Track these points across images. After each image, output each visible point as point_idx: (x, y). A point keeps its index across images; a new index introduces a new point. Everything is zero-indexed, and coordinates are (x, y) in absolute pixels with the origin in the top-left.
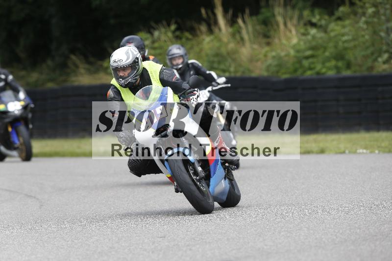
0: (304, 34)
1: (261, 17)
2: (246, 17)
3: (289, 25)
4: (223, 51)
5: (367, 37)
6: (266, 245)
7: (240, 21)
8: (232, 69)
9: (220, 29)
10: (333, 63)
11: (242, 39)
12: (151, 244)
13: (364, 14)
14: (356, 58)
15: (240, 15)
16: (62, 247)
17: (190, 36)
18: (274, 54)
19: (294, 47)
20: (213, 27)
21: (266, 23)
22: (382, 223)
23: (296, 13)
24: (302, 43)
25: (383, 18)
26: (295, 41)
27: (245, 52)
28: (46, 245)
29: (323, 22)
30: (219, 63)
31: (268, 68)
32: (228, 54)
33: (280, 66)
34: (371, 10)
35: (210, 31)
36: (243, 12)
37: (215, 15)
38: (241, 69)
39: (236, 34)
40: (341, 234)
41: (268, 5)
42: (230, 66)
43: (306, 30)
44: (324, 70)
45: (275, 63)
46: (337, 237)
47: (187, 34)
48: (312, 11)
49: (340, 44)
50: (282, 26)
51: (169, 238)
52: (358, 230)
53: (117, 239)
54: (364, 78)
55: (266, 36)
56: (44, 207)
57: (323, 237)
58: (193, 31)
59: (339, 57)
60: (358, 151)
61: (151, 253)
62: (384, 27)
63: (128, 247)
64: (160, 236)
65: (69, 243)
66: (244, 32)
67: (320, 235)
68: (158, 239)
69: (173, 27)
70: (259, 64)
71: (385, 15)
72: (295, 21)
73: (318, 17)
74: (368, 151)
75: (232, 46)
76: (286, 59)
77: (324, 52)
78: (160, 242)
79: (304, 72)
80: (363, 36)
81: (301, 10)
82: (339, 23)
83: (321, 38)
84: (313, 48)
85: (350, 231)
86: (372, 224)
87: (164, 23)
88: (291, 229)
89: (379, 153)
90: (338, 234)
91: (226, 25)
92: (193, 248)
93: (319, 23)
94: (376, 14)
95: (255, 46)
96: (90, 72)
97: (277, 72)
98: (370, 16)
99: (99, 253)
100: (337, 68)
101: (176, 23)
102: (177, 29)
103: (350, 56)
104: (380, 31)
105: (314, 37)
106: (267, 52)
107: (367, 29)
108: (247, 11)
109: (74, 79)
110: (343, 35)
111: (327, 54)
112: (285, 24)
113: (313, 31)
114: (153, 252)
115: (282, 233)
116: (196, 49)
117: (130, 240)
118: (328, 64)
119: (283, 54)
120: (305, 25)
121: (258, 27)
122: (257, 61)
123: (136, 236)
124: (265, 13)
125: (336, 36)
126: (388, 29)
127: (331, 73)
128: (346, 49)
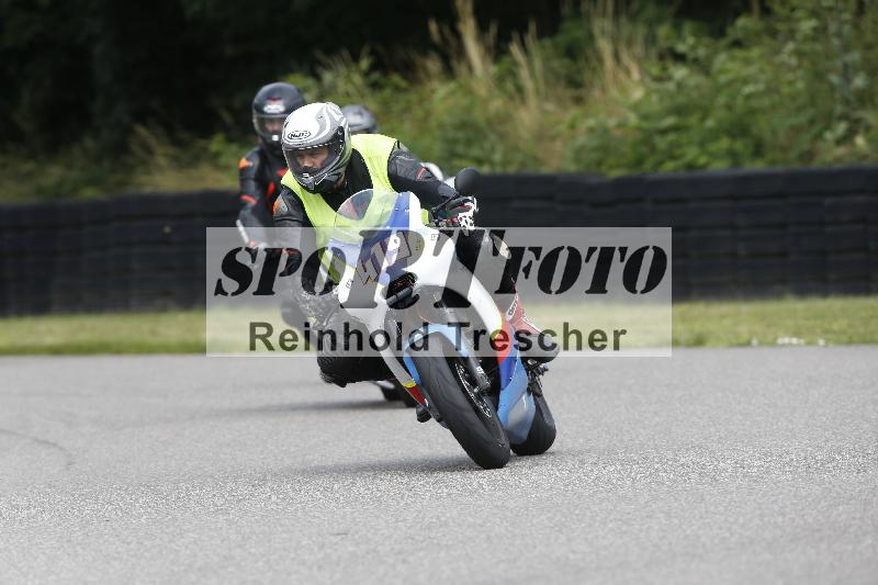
0: (659, 79)
1: (561, 39)
2: (530, 39)
3: (625, 58)
4: (478, 116)
5: (800, 85)
6: (574, 552)
7: (515, 49)
8: (497, 157)
9: (470, 69)
10: (724, 143)
11: (520, 89)
12: (316, 549)
13: (792, 34)
14: (774, 133)
15: (515, 35)
16: (116, 555)
17: (403, 84)
18: (591, 122)
19: (635, 107)
20: (454, 63)
21: (572, 52)
22: (832, 502)
23: (641, 31)
24: (655, 98)
25: (836, 42)
26: (637, 94)
27: (527, 118)
28: (81, 551)
29: (701, 52)
30: (469, 143)
31: (578, 154)
32: (489, 122)
33: (604, 149)
34: (807, 25)
35: (449, 72)
36: (523, 30)
37: (458, 36)
38: (519, 157)
39: (507, 79)
40: (742, 526)
41: (577, 14)
42: (493, 150)
43: (664, 69)
44: (702, 160)
45: (595, 142)
46: (732, 534)
47: (396, 78)
48: (677, 27)
49: (740, 101)
50: (609, 62)
51: (356, 536)
52: (780, 519)
53: (239, 539)
54: (792, 178)
55: (574, 82)
56: (76, 466)
57: (701, 532)
58: (410, 71)
59: (738, 129)
60: (780, 341)
61: (315, 568)
62: (839, 63)
63: (264, 556)
64: (335, 531)
65: (132, 546)
66: (524, 73)
67: (694, 527)
68: (332, 538)
69: (365, 64)
70: (558, 145)
71: (839, 35)
72: (639, 49)
73: (691, 40)
74: (802, 341)
75: (497, 104)
76: (618, 133)
77: (704, 119)
78: (336, 543)
79: (661, 163)
80: (791, 83)
81: (652, 24)
82: (738, 53)
83: (697, 87)
84: (679, 111)
85: (762, 520)
86: (810, 504)
87: (345, 53)
88: (629, 516)
89: (826, 346)
90: (734, 527)
91: (483, 59)
92: (411, 559)
93: (691, 56)
94: (820, 33)
95: (550, 107)
96: (180, 164)
97: (599, 163)
98: (807, 39)
99: (200, 569)
100: (732, 154)
101: (372, 53)
102: (374, 67)
103: (762, 127)
104: (829, 71)
105: (680, 85)
106: (574, 119)
107: (799, 66)
108: (532, 27)
109: (143, 179)
110: (745, 81)
111: (710, 123)
112: (617, 57)
113: (680, 72)
114: (320, 568)
115: (610, 525)
116: (418, 112)
117: (269, 541)
118: (713, 147)
119: (612, 122)
120: (661, 57)
121: (556, 64)
122: (553, 139)
123: (284, 532)
124: (571, 31)
125: (730, 84)
126: (846, 66)
127: (720, 166)
128: (752, 112)
